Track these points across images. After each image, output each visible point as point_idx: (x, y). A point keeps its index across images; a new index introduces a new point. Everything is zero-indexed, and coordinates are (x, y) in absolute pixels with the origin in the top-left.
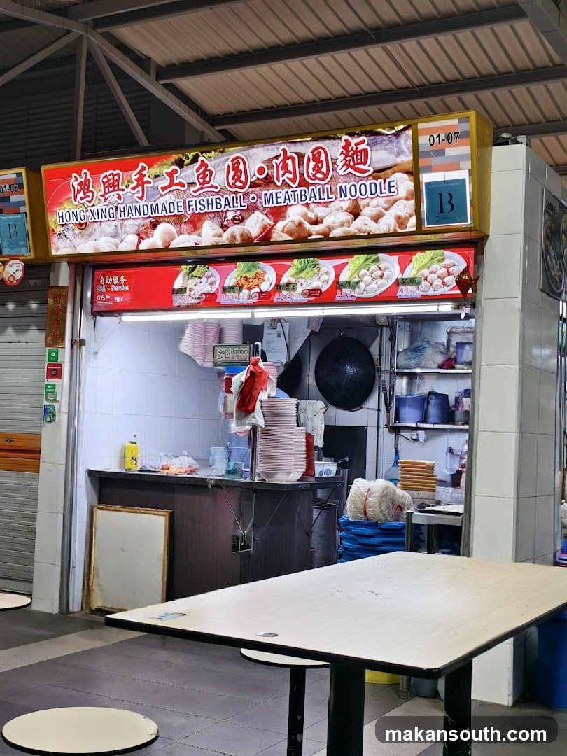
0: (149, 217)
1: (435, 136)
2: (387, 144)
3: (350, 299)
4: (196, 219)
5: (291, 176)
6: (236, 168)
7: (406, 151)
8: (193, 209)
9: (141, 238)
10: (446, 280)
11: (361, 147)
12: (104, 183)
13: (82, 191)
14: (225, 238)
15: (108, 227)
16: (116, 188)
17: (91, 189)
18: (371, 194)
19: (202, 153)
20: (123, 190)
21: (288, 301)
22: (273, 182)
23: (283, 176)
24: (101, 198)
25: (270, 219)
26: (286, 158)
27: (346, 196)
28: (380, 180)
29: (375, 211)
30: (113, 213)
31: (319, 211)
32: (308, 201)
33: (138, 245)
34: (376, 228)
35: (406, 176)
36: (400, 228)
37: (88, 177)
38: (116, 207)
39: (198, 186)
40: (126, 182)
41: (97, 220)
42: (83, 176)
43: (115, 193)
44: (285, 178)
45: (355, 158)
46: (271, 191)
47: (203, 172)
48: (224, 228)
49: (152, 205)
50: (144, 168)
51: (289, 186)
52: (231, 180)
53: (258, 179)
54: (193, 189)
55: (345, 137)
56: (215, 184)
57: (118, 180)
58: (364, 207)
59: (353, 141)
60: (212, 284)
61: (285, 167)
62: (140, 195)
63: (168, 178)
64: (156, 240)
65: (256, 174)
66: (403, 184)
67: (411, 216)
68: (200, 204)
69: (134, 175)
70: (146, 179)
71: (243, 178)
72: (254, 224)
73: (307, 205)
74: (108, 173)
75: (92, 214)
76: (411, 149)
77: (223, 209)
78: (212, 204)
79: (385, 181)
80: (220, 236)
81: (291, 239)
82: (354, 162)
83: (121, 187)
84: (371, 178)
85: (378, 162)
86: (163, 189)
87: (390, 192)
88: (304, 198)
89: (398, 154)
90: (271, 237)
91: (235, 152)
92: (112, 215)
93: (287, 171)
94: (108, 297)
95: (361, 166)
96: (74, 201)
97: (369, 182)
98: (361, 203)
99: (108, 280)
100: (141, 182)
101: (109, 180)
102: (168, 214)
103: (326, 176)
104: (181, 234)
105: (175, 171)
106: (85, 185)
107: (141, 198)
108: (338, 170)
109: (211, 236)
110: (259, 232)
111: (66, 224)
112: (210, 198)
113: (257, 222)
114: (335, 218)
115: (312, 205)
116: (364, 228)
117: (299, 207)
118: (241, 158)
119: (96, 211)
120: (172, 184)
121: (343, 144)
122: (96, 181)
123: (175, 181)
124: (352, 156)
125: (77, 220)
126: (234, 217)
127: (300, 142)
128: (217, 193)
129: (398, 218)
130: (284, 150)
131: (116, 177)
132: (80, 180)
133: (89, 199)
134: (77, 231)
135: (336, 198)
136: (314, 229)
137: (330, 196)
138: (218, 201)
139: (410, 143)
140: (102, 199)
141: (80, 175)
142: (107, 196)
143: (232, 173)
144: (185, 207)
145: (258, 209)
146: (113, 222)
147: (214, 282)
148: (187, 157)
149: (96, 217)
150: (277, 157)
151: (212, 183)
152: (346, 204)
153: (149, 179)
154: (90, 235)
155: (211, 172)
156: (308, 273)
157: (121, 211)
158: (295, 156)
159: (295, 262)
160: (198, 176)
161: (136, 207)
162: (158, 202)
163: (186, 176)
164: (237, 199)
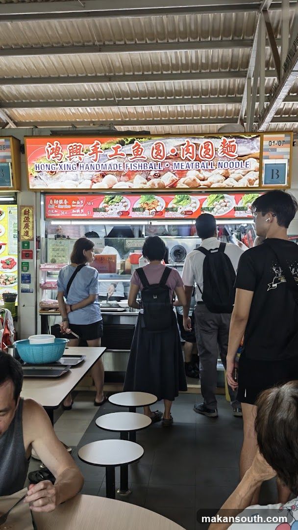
0: (100, 171)
1: (272, 141)
2: (246, 144)
4: (130, 174)
5: (191, 155)
6: (158, 149)
7: (257, 148)
8: (129, 168)
9: (93, 182)
11: (232, 144)
12: (70, 150)
13: (54, 154)
14: (148, 185)
15: (71, 175)
16: (78, 154)
17: (60, 152)
18: (236, 167)
19: (137, 139)
20: (83, 155)
21: (173, 217)
22: (180, 157)
23: (186, 155)
25: (176, 176)
26: (189, 145)
27: (222, 167)
28: (241, 161)
29: (237, 176)
31: (205, 174)
32: (200, 168)
33: (91, 186)
34: (236, 184)
35: (255, 160)
36: (250, 185)
38: (78, 164)
39: (133, 156)
40: (85, 150)
42: (55, 145)
43: (77, 156)
44: (187, 156)
45: (228, 150)
46: (178, 162)
47: (137, 149)
48: (148, 179)
49: (102, 164)
50: (98, 144)
51: (189, 160)
52: (154, 155)
53: (171, 155)
54: (130, 157)
55: (223, 138)
56: (145, 156)
57: (80, 149)
58: (231, 173)
59: (228, 140)
61: (188, 151)
62: (95, 158)
63: (114, 151)
64: (103, 184)
65: (170, 152)
66: (254, 164)
67: (256, 179)
68: (134, 166)
69: (91, 147)
70: (99, 150)
71: (161, 154)
72: (167, 179)
73: (199, 171)
74: (73, 145)
75: (61, 167)
76: (259, 147)
77: (148, 169)
78: (141, 166)
79: (244, 161)
80: (145, 184)
81: (188, 187)
83: (81, 153)
84: (236, 159)
85: (241, 152)
86: (110, 156)
87: (246, 167)
88: (197, 167)
89: (252, 149)
90: (176, 186)
91: (158, 140)
92: (74, 168)
94: (56, 211)
95: (231, 153)
96: (47, 159)
97: (236, 161)
98: (230, 172)
99: (56, 202)
100: (95, 151)
101: (73, 148)
102: (113, 170)
103: (211, 156)
104: (120, 181)
105: (118, 147)
106: (56, 150)
107: (95, 160)
108: (218, 154)
109: (139, 183)
110: (169, 183)
111: (41, 171)
112: (140, 163)
113: (169, 177)
114: (214, 178)
115: (202, 171)
116: (230, 184)
117: (194, 171)
118: (161, 143)
119: (63, 165)
120: (116, 154)
121: (222, 141)
122: (64, 148)
123: (119, 153)
124: (227, 148)
125: (49, 169)
126: (155, 174)
127: (198, 138)
128: (145, 161)
129: (249, 180)
131: (78, 147)
132: (52, 147)
133: (59, 158)
134: (49, 176)
135: (216, 168)
136: (202, 183)
137: (213, 167)
138: (145, 165)
139: (259, 144)
140: (68, 159)
141: (53, 145)
142: (71, 158)
143: (155, 151)
144: (124, 167)
145: (170, 171)
146: (75, 172)
147: (127, 205)
148: (127, 140)
149: (63, 169)
150: (183, 145)
151: (142, 155)
152: (222, 171)
153: (101, 150)
154: (58, 179)
155: (142, 150)
156: (184, 202)
157: (81, 167)
158: (194, 145)
159: (176, 196)
160: (133, 151)
161: (91, 165)
162: (106, 163)
163: (126, 150)
164: (157, 165)
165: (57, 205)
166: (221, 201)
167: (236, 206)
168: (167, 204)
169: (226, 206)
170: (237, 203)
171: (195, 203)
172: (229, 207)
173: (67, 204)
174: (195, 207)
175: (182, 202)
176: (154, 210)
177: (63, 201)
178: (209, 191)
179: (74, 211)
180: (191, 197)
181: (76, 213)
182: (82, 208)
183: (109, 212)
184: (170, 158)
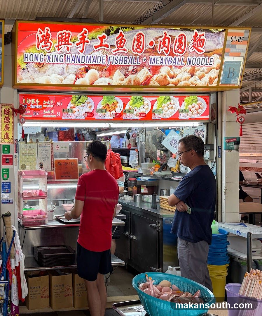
0: (85, 64)
1: (234, 37)
2: (213, 38)
3: (158, 118)
4: (112, 69)
5: (166, 49)
6: (138, 40)
7: (221, 43)
8: (111, 62)
9: (77, 77)
10: (199, 111)
11: (202, 38)
12: (59, 38)
13: (44, 42)
14: (125, 83)
15: (58, 68)
16: (67, 43)
17: (50, 41)
18: (201, 64)
19: (121, 28)
21: (129, 118)
22: (157, 51)
23: (162, 48)
24: (55, 47)
25: (151, 73)
26: (166, 38)
27: (190, 64)
28: (206, 57)
29: (201, 73)
30: (62, 59)
31: (176, 71)
32: (172, 64)
33: (75, 82)
34: (199, 83)
35: (218, 56)
36: (210, 84)
37: (49, 32)
38: (65, 56)
39: (116, 48)
40: (73, 39)
41: (51, 62)
42: (46, 31)
43: (65, 46)
44: (163, 50)
46: (154, 57)
47: (121, 40)
48: (126, 75)
49: (87, 57)
50: (85, 32)
51: (164, 55)
52: (135, 47)
53: (149, 48)
54: (113, 49)
55: (195, 31)
56: (126, 48)
57: (68, 38)
58: (197, 71)
59: (199, 33)
61: (164, 43)
62: (81, 49)
63: (100, 41)
64: (86, 79)
65: (149, 45)
66: (217, 61)
67: (216, 78)
68: (116, 60)
69: (79, 35)
70: (86, 39)
71: (141, 47)
72: (142, 75)
73: (171, 67)
74: (62, 32)
75: (49, 58)
76: (223, 42)
77: (127, 64)
78: (122, 60)
79: (209, 57)
80: (123, 80)
81: (158, 85)
82: (197, 45)
83: (70, 42)
84: (203, 55)
85: (208, 47)
86: (96, 47)
87: (210, 64)
88: (170, 63)
89: (217, 45)
90: (149, 83)
91: (140, 30)
92: (61, 60)
93: (165, 46)
94: (29, 112)
95: (200, 48)
96: (37, 48)
97: (202, 57)
98: (196, 69)
99: (29, 101)
100: (83, 40)
101: (62, 36)
102: (97, 64)
103: (183, 51)
104: (101, 77)
105: (104, 37)
106: (46, 37)
107: (82, 51)
108: (189, 49)
109: (118, 79)
110: (143, 80)
111: (29, 63)
112: (121, 57)
114: (182, 76)
115: (173, 67)
116: (195, 82)
117: (167, 67)
118: (142, 34)
119: (51, 56)
120: (101, 45)
121: (194, 34)
123: (104, 43)
124: (197, 42)
125: (37, 60)
126: (133, 70)
127: (174, 30)
128: (126, 54)
129: (210, 78)
130: (165, 33)
131: (67, 35)
132: (43, 33)
133: (48, 47)
134: (37, 68)
135: (185, 64)
136: (171, 80)
137: (183, 63)
138: (126, 59)
139: (223, 39)
140: (57, 49)
141: (44, 31)
142: (60, 47)
144: (107, 60)
145: (146, 66)
146: (62, 65)
147: (92, 106)
148: (113, 29)
149: (51, 60)
150: (161, 37)
151: (124, 47)
152: (189, 68)
154: (45, 72)
155: (125, 41)
156: (138, 104)
157: (67, 58)
158: (170, 38)
159: (132, 97)
160: (117, 42)
161: (77, 57)
162: (91, 55)
163: (110, 41)
164: (136, 59)
165: (29, 105)
166: (168, 103)
167: (180, 108)
168: (125, 105)
170: (181, 105)
171: (147, 104)
172: (175, 109)
173: (39, 104)
174: (147, 109)
176: (114, 112)
177: (35, 101)
179: (45, 112)
180: (144, 98)
181: (46, 114)
182: (52, 109)
183: (76, 113)
184: (148, 52)
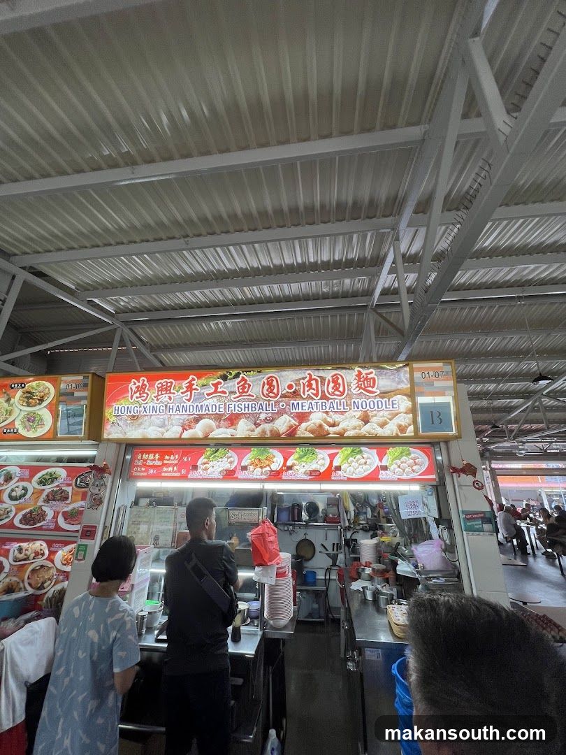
0: (194, 414)
1: (426, 373)
2: (390, 376)
3: (342, 478)
4: (233, 418)
5: (315, 392)
6: (270, 384)
7: (406, 381)
8: (231, 410)
9: (184, 429)
10: (414, 468)
11: (370, 376)
12: (158, 388)
13: (138, 393)
14: (257, 432)
15: (156, 420)
16: (168, 392)
17: (146, 391)
18: (378, 408)
19: (243, 372)
20: (174, 394)
21: (293, 478)
22: (300, 395)
23: (308, 391)
24: (154, 398)
25: (296, 421)
26: (311, 379)
27: (358, 408)
28: (385, 399)
29: (381, 420)
30: (163, 410)
31: (336, 418)
32: (327, 410)
33: (181, 435)
34: (381, 432)
35: (405, 398)
36: (401, 433)
37: (145, 382)
38: (166, 406)
39: (238, 394)
40: (177, 388)
41: (148, 414)
42: (141, 382)
43: (166, 395)
44: (309, 393)
45: (366, 384)
46: (297, 401)
47: (243, 385)
49: (197, 406)
50: (193, 379)
51: (313, 399)
52: (265, 392)
53: (288, 392)
54: (233, 396)
55: (357, 369)
56: (251, 394)
57: (170, 386)
58: (372, 416)
59: (364, 372)
60: (231, 463)
61: (310, 386)
62: (188, 398)
63: (214, 388)
64: (198, 431)
65: (286, 389)
66: (403, 403)
67: (410, 425)
68: (238, 407)
69: (185, 384)
70: (194, 387)
71: (275, 391)
72: (282, 424)
73: (327, 413)
74: (162, 381)
75: (145, 409)
76: (409, 380)
77: (257, 411)
78: (248, 407)
79: (389, 400)
80: (253, 431)
81: (312, 436)
82: (364, 385)
83: (172, 391)
84: (378, 397)
85: (384, 387)
86: (208, 395)
87: (393, 408)
88: (324, 407)
89: (399, 383)
90: (296, 434)
91: (270, 373)
92: (161, 411)
93: (311, 388)
94: (143, 469)
95: (370, 389)
96: (130, 400)
97: (377, 400)
98: (370, 414)
99: (145, 456)
100: (190, 388)
101: (163, 386)
102: (211, 412)
103: (342, 394)
104: (220, 427)
105: (220, 383)
106: (142, 388)
108: (352, 390)
109: (245, 430)
110: (285, 430)
111: (120, 415)
112: (247, 403)
113: (285, 422)
114: (349, 423)
115: (331, 413)
116: (373, 431)
117: (320, 414)
118: (275, 378)
119: (148, 407)
120: (216, 391)
121: (357, 373)
122: (152, 386)
124: (363, 381)
125: (130, 412)
126: (266, 418)
127: (323, 369)
128: (253, 400)
129: (400, 426)
130: (310, 374)
131: (169, 384)
132: (137, 384)
133: (143, 398)
134: (129, 421)
135: (350, 409)
136: (331, 430)
137: (345, 407)
138: (254, 406)
139: (408, 376)
141: (139, 382)
142: (159, 397)
143: (266, 387)
144: (225, 409)
145: (286, 413)
146: (162, 417)
147: (234, 461)
148: (231, 374)
149: (148, 412)
150: (303, 379)
151: (249, 392)
152: (358, 414)
153: (197, 387)
154: (140, 425)
155: (249, 386)
156: (308, 458)
157: (170, 409)
158: (318, 379)
159: (298, 450)
160: (238, 388)
161: (183, 406)
162: (202, 404)
163: (228, 387)
164: (269, 405)
165: (146, 461)
166: (359, 456)
167: (380, 464)
168: (286, 460)
169: (365, 463)
170: (381, 460)
171: (323, 459)
172: (370, 465)
173: (159, 459)
174: (323, 465)
175: (305, 459)
176: (268, 468)
177: (154, 456)
178: (341, 442)
179: (165, 469)
180: (317, 450)
181: (166, 472)
182: (176, 465)
183: (209, 471)
184: (289, 397)
